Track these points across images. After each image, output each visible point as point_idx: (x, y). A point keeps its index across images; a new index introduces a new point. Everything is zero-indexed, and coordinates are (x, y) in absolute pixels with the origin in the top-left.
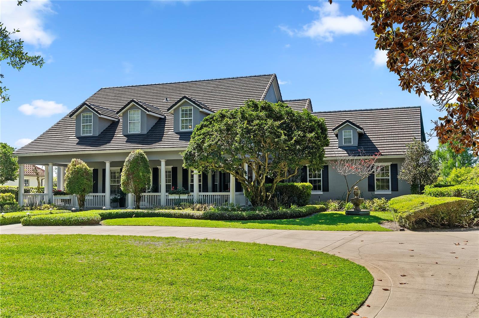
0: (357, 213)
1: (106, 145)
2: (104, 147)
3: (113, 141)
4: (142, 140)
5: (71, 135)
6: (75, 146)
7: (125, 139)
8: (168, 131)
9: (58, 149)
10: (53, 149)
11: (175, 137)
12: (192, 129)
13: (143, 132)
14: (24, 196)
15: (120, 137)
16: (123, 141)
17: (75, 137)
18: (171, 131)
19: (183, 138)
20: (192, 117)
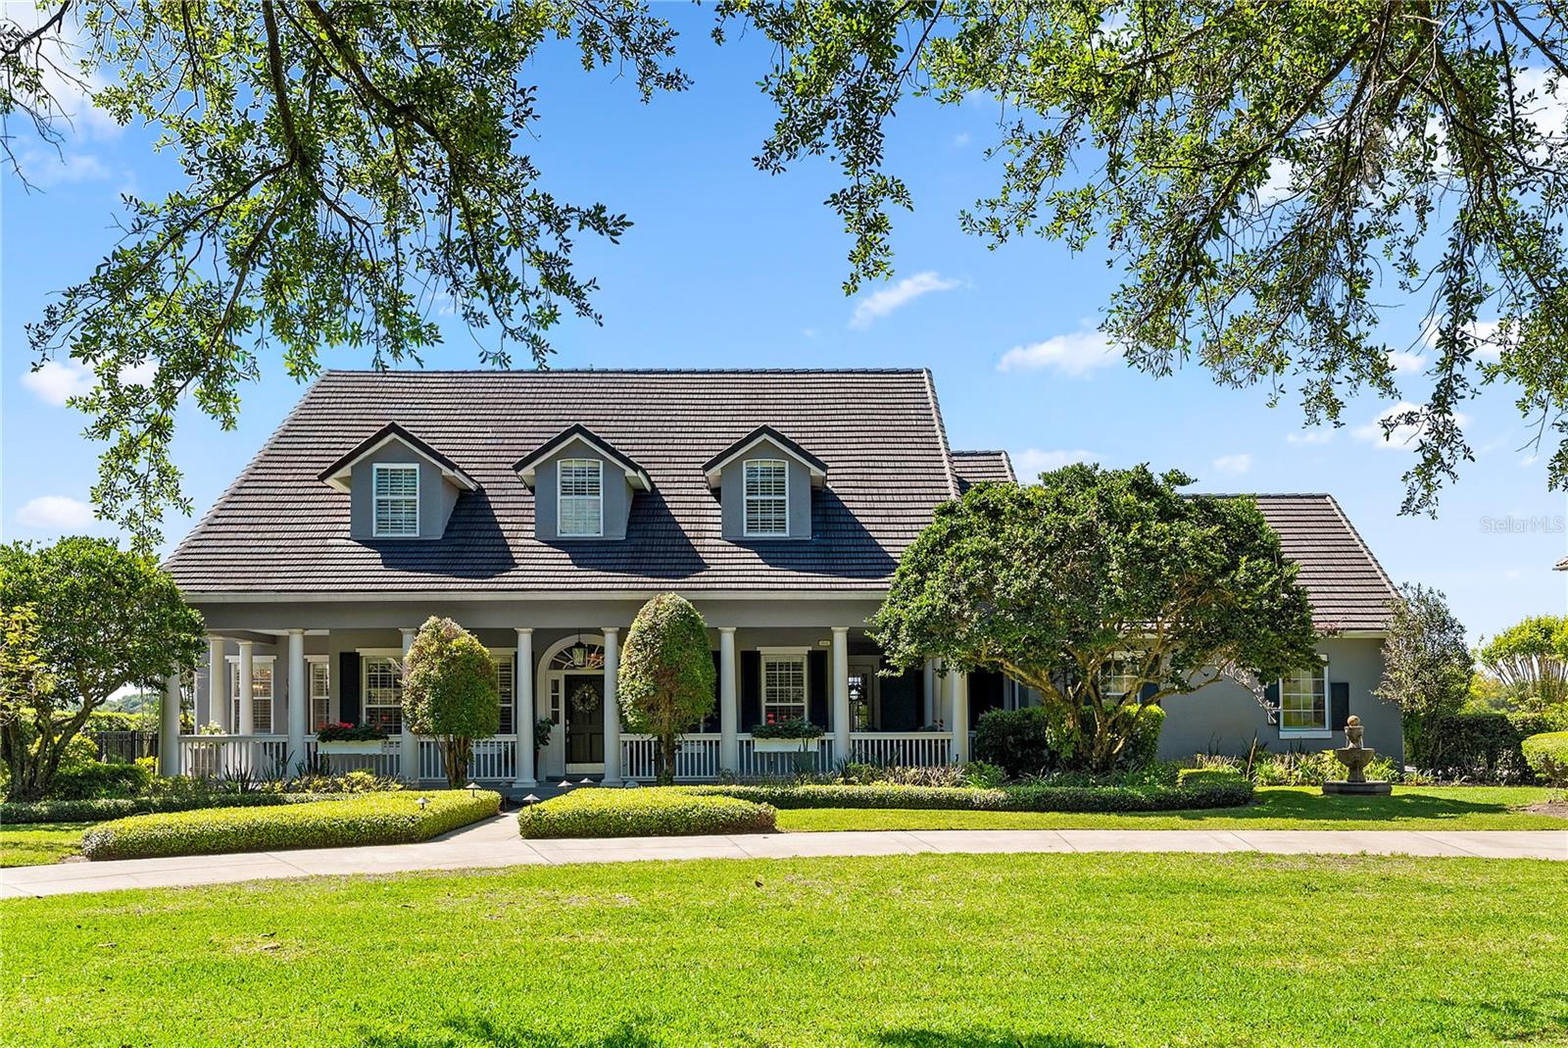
0: (1352, 788)
1: (511, 573)
2: (509, 580)
3: (521, 561)
4: (629, 561)
5: (330, 534)
6: (392, 574)
7: (561, 556)
8: (700, 534)
9: (329, 580)
10: (307, 580)
11: (742, 555)
12: (785, 531)
13: (613, 533)
14: (180, 744)
15: (536, 549)
16: (562, 562)
17: (351, 542)
18: (708, 534)
19: (775, 561)
20: (784, 494)
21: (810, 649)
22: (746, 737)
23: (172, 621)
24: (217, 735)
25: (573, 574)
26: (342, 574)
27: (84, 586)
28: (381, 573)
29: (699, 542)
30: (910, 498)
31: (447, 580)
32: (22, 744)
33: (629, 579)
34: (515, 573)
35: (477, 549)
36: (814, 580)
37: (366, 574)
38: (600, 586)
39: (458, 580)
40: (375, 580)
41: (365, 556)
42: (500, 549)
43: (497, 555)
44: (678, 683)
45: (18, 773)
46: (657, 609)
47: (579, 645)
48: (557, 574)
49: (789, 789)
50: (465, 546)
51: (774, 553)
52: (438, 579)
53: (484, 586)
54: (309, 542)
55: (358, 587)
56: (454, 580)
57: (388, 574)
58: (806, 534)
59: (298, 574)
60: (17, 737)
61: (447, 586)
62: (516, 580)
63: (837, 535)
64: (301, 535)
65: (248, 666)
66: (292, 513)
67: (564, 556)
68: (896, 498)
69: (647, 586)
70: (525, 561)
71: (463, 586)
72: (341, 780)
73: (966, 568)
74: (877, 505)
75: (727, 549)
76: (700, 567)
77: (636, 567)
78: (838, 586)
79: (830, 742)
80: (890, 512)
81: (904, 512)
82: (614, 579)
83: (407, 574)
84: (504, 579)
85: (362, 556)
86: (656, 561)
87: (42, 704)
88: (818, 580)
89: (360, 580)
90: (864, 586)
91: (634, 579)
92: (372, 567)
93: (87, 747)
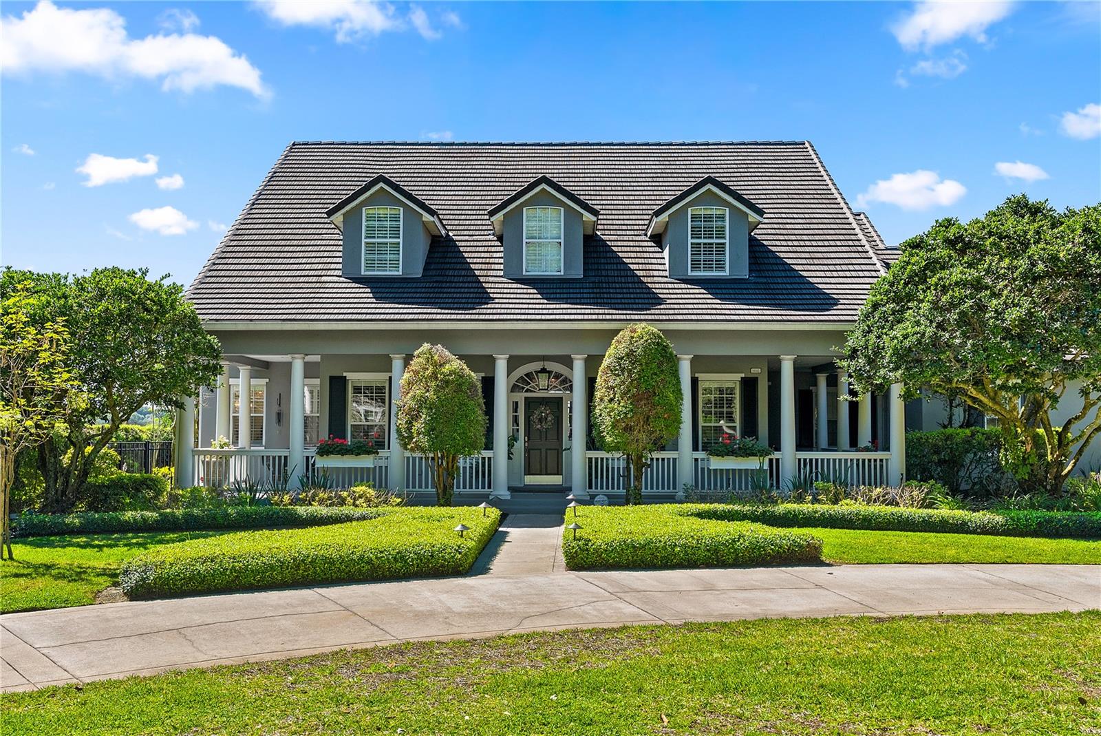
1: (489, 306)
2: (489, 311)
3: (495, 296)
4: (592, 296)
5: (324, 273)
6: (383, 306)
7: (529, 291)
8: (648, 273)
9: (328, 311)
10: (308, 311)
11: (691, 291)
12: (725, 271)
13: (573, 272)
14: (194, 456)
15: (506, 286)
16: (531, 296)
17: (342, 279)
18: (656, 273)
19: (723, 296)
20: (724, 238)
21: (743, 375)
22: (701, 455)
23: (195, 344)
24: (226, 449)
25: (544, 306)
26: (338, 306)
27: (116, 311)
28: (373, 305)
29: (649, 280)
30: (826, 243)
31: (433, 311)
32: (55, 457)
33: (597, 311)
34: (493, 306)
35: (453, 285)
36: (765, 312)
37: (359, 306)
38: (572, 317)
39: (443, 311)
40: (369, 311)
41: (357, 290)
42: (474, 285)
43: (472, 290)
44: (654, 406)
45: (51, 483)
46: (632, 337)
47: (543, 371)
48: (530, 306)
49: (770, 508)
50: (443, 282)
51: (720, 289)
52: (425, 311)
53: (467, 317)
54: (306, 279)
55: (354, 317)
56: (439, 311)
57: (379, 306)
58: (744, 274)
59: (300, 306)
60: (51, 451)
61: (434, 317)
62: (495, 311)
63: (770, 274)
64: (298, 273)
65: (246, 388)
66: (289, 255)
67: (532, 291)
68: (814, 243)
69: (614, 317)
70: (499, 296)
71: (449, 317)
72: (345, 494)
73: (952, 297)
74: (799, 249)
75: (676, 286)
76: (657, 301)
77: (599, 301)
78: (789, 318)
79: (777, 460)
80: (813, 255)
81: (825, 255)
82: (583, 311)
83: (397, 306)
84: (484, 311)
85: (354, 290)
86: (615, 296)
87: (75, 421)
88: (768, 312)
89: (356, 311)
90: (812, 318)
91: (601, 311)
92: (365, 300)
93: (111, 458)
